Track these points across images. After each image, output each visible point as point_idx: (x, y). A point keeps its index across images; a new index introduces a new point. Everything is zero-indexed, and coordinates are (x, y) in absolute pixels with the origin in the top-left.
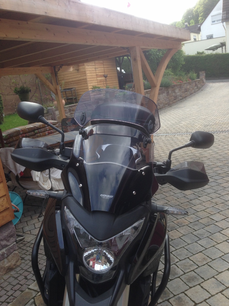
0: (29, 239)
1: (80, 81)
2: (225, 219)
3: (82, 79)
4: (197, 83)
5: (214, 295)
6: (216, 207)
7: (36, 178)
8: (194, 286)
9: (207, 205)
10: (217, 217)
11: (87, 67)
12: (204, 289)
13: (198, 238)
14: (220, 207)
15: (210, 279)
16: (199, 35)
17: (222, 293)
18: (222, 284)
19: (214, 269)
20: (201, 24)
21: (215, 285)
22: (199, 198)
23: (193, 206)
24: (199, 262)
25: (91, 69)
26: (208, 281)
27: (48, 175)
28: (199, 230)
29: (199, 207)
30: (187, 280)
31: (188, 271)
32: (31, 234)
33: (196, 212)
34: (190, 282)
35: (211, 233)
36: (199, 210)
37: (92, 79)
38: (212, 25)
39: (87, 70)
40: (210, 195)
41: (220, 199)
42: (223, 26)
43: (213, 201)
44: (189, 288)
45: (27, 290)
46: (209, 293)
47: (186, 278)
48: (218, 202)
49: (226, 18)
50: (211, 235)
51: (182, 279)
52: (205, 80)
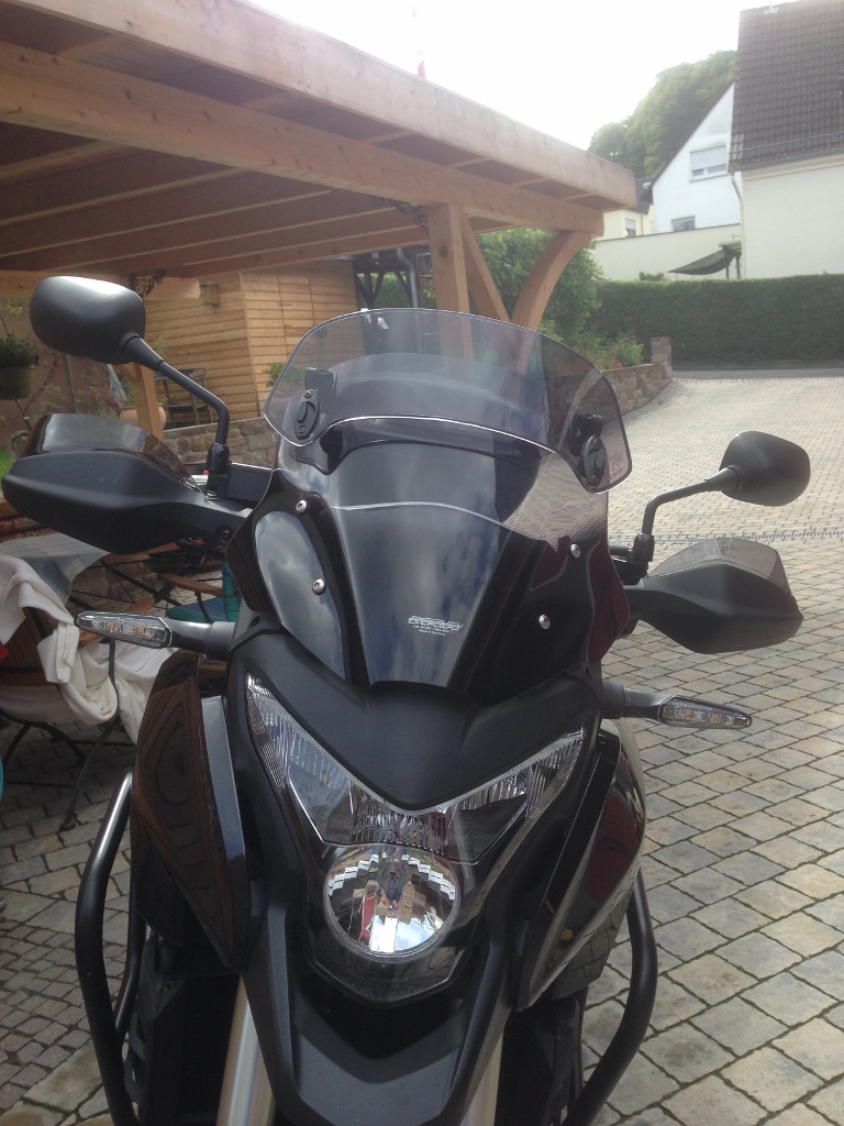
0: (25, 910)
1: (223, 346)
2: (788, 832)
3: (232, 340)
4: (643, 376)
5: (779, 1112)
6: (753, 789)
7: (58, 670)
8: (698, 1080)
9: (718, 781)
10: (758, 827)
11: (249, 296)
12: (738, 1090)
13: (697, 900)
14: (767, 790)
15: (757, 1053)
16: (644, 216)
17: (810, 1103)
18: (805, 1068)
19: (767, 1015)
20: (654, 181)
21: (777, 1075)
22: (685, 761)
23: (665, 785)
24: (708, 988)
25: (264, 306)
26: (749, 1058)
27: (104, 660)
28: (696, 874)
29: (689, 792)
30: (667, 1056)
31: (669, 1022)
32: (30, 892)
33: (677, 808)
34: (681, 1066)
35: (741, 882)
36: (687, 802)
37: (268, 342)
38: (691, 182)
39: (248, 305)
40: (724, 749)
41: (762, 763)
42: (734, 183)
43: (738, 768)
44: (677, 1087)
45: (19, 1107)
46: (759, 1103)
47: (664, 1049)
48: (756, 775)
49: (743, 159)
50: (742, 890)
51: (646, 1053)
52: (669, 369)
